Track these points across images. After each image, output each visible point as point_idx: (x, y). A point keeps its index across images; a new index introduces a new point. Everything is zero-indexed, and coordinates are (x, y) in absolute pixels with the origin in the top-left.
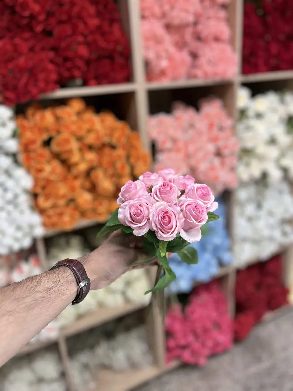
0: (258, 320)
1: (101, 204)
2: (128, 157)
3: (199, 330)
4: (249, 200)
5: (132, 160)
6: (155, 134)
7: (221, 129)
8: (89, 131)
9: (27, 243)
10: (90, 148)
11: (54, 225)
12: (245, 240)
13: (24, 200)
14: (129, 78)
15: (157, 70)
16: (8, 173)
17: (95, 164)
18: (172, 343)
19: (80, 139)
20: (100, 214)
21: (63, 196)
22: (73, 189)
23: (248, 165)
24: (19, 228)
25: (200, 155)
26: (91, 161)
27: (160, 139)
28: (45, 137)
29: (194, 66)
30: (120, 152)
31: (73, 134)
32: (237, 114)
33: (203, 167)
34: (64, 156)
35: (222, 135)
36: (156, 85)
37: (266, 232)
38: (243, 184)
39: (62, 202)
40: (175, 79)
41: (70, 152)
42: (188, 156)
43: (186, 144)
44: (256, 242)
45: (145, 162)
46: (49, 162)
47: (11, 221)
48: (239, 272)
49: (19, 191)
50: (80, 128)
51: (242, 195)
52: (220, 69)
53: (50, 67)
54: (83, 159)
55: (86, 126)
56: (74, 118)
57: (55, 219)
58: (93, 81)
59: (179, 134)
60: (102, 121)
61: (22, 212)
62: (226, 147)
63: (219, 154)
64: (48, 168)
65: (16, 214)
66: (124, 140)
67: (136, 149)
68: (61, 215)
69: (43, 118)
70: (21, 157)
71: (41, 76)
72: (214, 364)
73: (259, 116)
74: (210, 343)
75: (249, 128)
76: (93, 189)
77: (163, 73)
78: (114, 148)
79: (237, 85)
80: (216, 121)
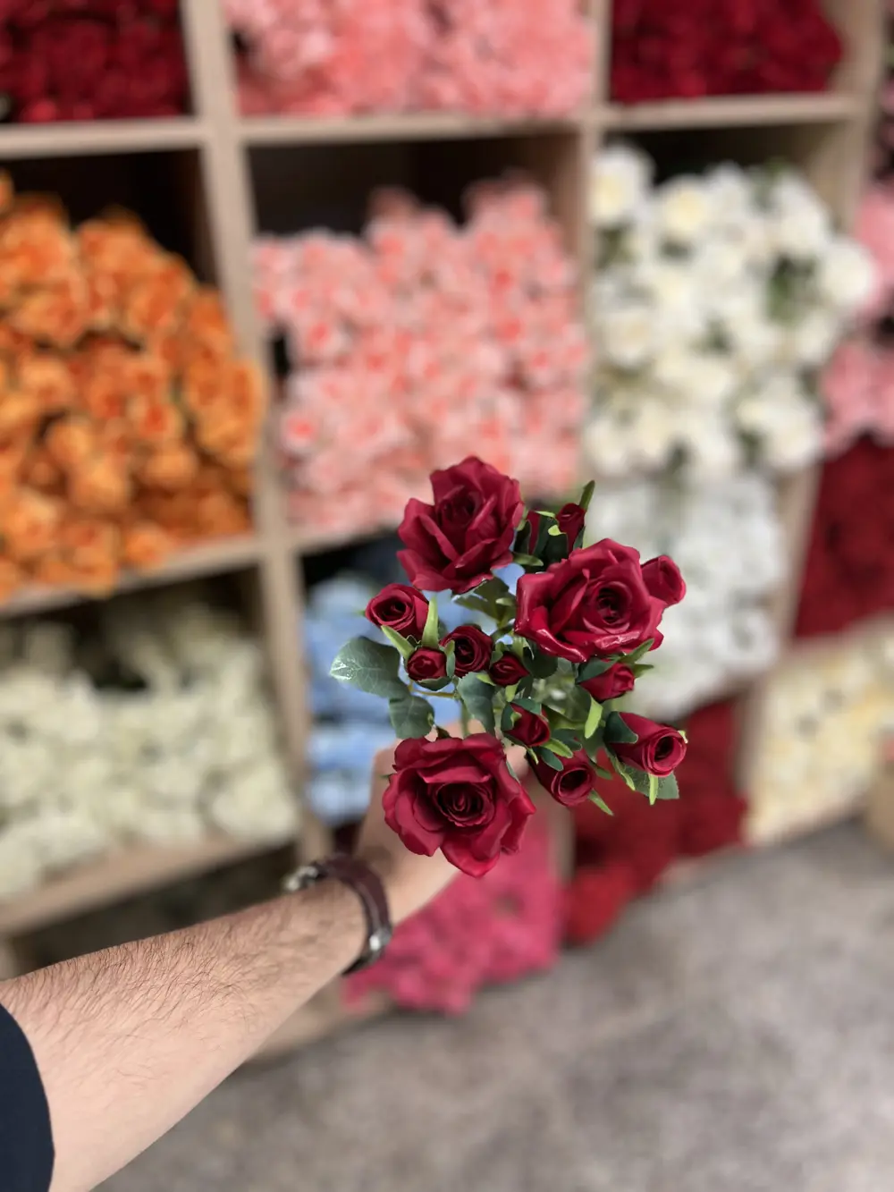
0: (645, 882)
1: (90, 537)
2: (178, 382)
4: (630, 531)
5: (192, 396)
6: (284, 302)
7: (535, 294)
8: (27, 288)
10: (43, 347)
14: (182, 101)
15: (289, 70)
17: (63, 402)
20: (87, 571)
23: (626, 419)
25: (446, 385)
26: (47, 392)
27: (303, 324)
29: (431, 64)
32: (590, 246)
33: (454, 424)
35: (530, 315)
36: (288, 127)
38: (607, 483)
42: (405, 385)
43: (405, 339)
51: (606, 514)
52: (521, 80)
54: (14, 383)
55: (10, 274)
58: (45, 108)
59: (377, 308)
60: (88, 255)
62: (541, 359)
63: (516, 381)
66: (168, 321)
67: (208, 355)
72: (495, 1006)
73: (674, 251)
74: (482, 953)
76: (59, 486)
77: (317, 82)
78: (134, 347)
79: (589, 142)
80: (517, 265)
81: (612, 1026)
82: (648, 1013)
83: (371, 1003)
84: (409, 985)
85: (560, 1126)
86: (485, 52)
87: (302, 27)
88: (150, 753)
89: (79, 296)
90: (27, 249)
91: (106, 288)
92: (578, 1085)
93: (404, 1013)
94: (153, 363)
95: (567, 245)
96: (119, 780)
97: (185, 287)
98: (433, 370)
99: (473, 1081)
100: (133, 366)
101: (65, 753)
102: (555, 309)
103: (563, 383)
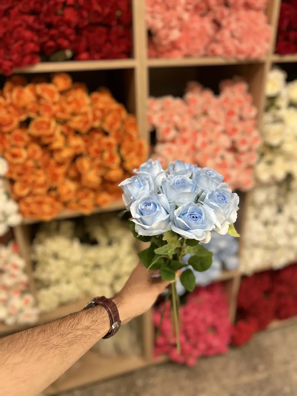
0: (262, 326)
1: (86, 196)
2: (119, 147)
3: (191, 332)
4: (268, 202)
5: (123, 152)
6: (156, 120)
7: (242, 119)
8: (74, 114)
10: (77, 133)
11: (32, 213)
12: (256, 246)
15: (165, 43)
17: (82, 149)
18: (160, 340)
19: (63, 122)
20: (83, 206)
21: (43, 185)
22: (55, 177)
23: (270, 163)
25: (209, 149)
26: (77, 147)
27: (162, 127)
28: (23, 117)
29: (213, 40)
31: (54, 116)
34: (46, 141)
35: (240, 127)
36: (163, 61)
38: (261, 185)
39: (42, 191)
40: (188, 56)
41: (52, 136)
42: (194, 149)
43: (195, 133)
44: (271, 249)
46: (26, 147)
48: (244, 277)
50: (63, 110)
51: (260, 196)
53: (28, 34)
54: (67, 145)
55: (70, 109)
56: (57, 97)
58: (85, 55)
59: (187, 123)
62: (243, 142)
63: (233, 149)
64: (24, 154)
66: (118, 125)
67: (131, 138)
68: (40, 203)
69: (21, 94)
72: (205, 365)
74: (202, 346)
76: (78, 178)
77: (174, 46)
78: (106, 134)
79: (268, 66)
80: (236, 110)
83: (162, 358)
86: (233, 36)
87: (171, 28)
88: (97, 266)
89: (90, 117)
90: (76, 101)
91: (98, 114)
94: (112, 140)
95: (255, 103)
96: (86, 274)
97: (124, 114)
98: (204, 145)
100: (105, 140)
101: (70, 264)
102: (249, 124)
103: (250, 150)
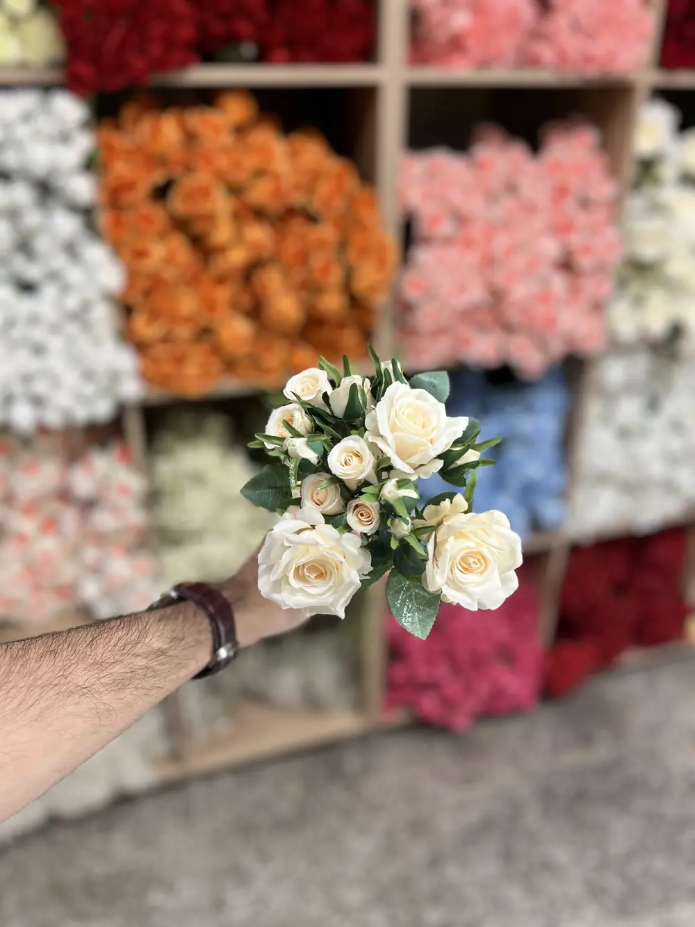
0: (605, 661)
2: (343, 245)
3: (463, 656)
4: (629, 388)
5: (352, 254)
6: (415, 197)
7: (585, 203)
8: (260, 173)
9: (102, 410)
10: (259, 214)
11: (164, 381)
12: (603, 479)
13: (103, 316)
14: (367, 52)
15: (440, 36)
16: (71, 249)
17: (266, 254)
18: (400, 673)
19: (235, 190)
20: (266, 371)
21: (188, 319)
22: (210, 306)
23: (639, 302)
24: (88, 375)
25: (519, 262)
26: (257, 247)
27: (426, 209)
28: (158, 177)
29: (537, 35)
30: (326, 232)
31: (220, 177)
32: (630, 171)
33: (521, 292)
34: (198, 228)
35: (581, 218)
36: (434, 75)
37: (657, 469)
38: (617, 347)
39: (184, 332)
40: (484, 64)
41: (210, 218)
42: (489, 262)
43: (492, 229)
44: (632, 487)
45: (382, 262)
46: (162, 236)
47: (74, 358)
48: (576, 550)
49: (92, 294)
50: (237, 164)
51: (614, 372)
52: (600, 48)
54: (239, 238)
55: (251, 162)
56: (226, 139)
57: (167, 368)
58: (280, 53)
59: (475, 205)
60: (294, 154)
61: (97, 342)
62: (587, 250)
63: (567, 265)
64: (157, 251)
65: (84, 345)
66: (339, 204)
68: (180, 360)
69: (156, 132)
70: (103, 219)
71: (157, 28)
72: (487, 733)
73: (691, 180)
74: (483, 688)
75: (657, 209)
76: (256, 311)
77: (456, 45)
78: (313, 219)
79: (641, 93)
80: (574, 182)
81: (573, 758)
82: (602, 752)
83: (398, 716)
84: (429, 705)
85: (532, 818)
86: (576, 27)
87: (454, 5)
89: (287, 181)
92: (546, 794)
93: (423, 726)
95: (613, 169)
97: (352, 182)
98: (511, 251)
99: (468, 781)
100: (313, 234)
102: (599, 215)
103: (601, 269)
